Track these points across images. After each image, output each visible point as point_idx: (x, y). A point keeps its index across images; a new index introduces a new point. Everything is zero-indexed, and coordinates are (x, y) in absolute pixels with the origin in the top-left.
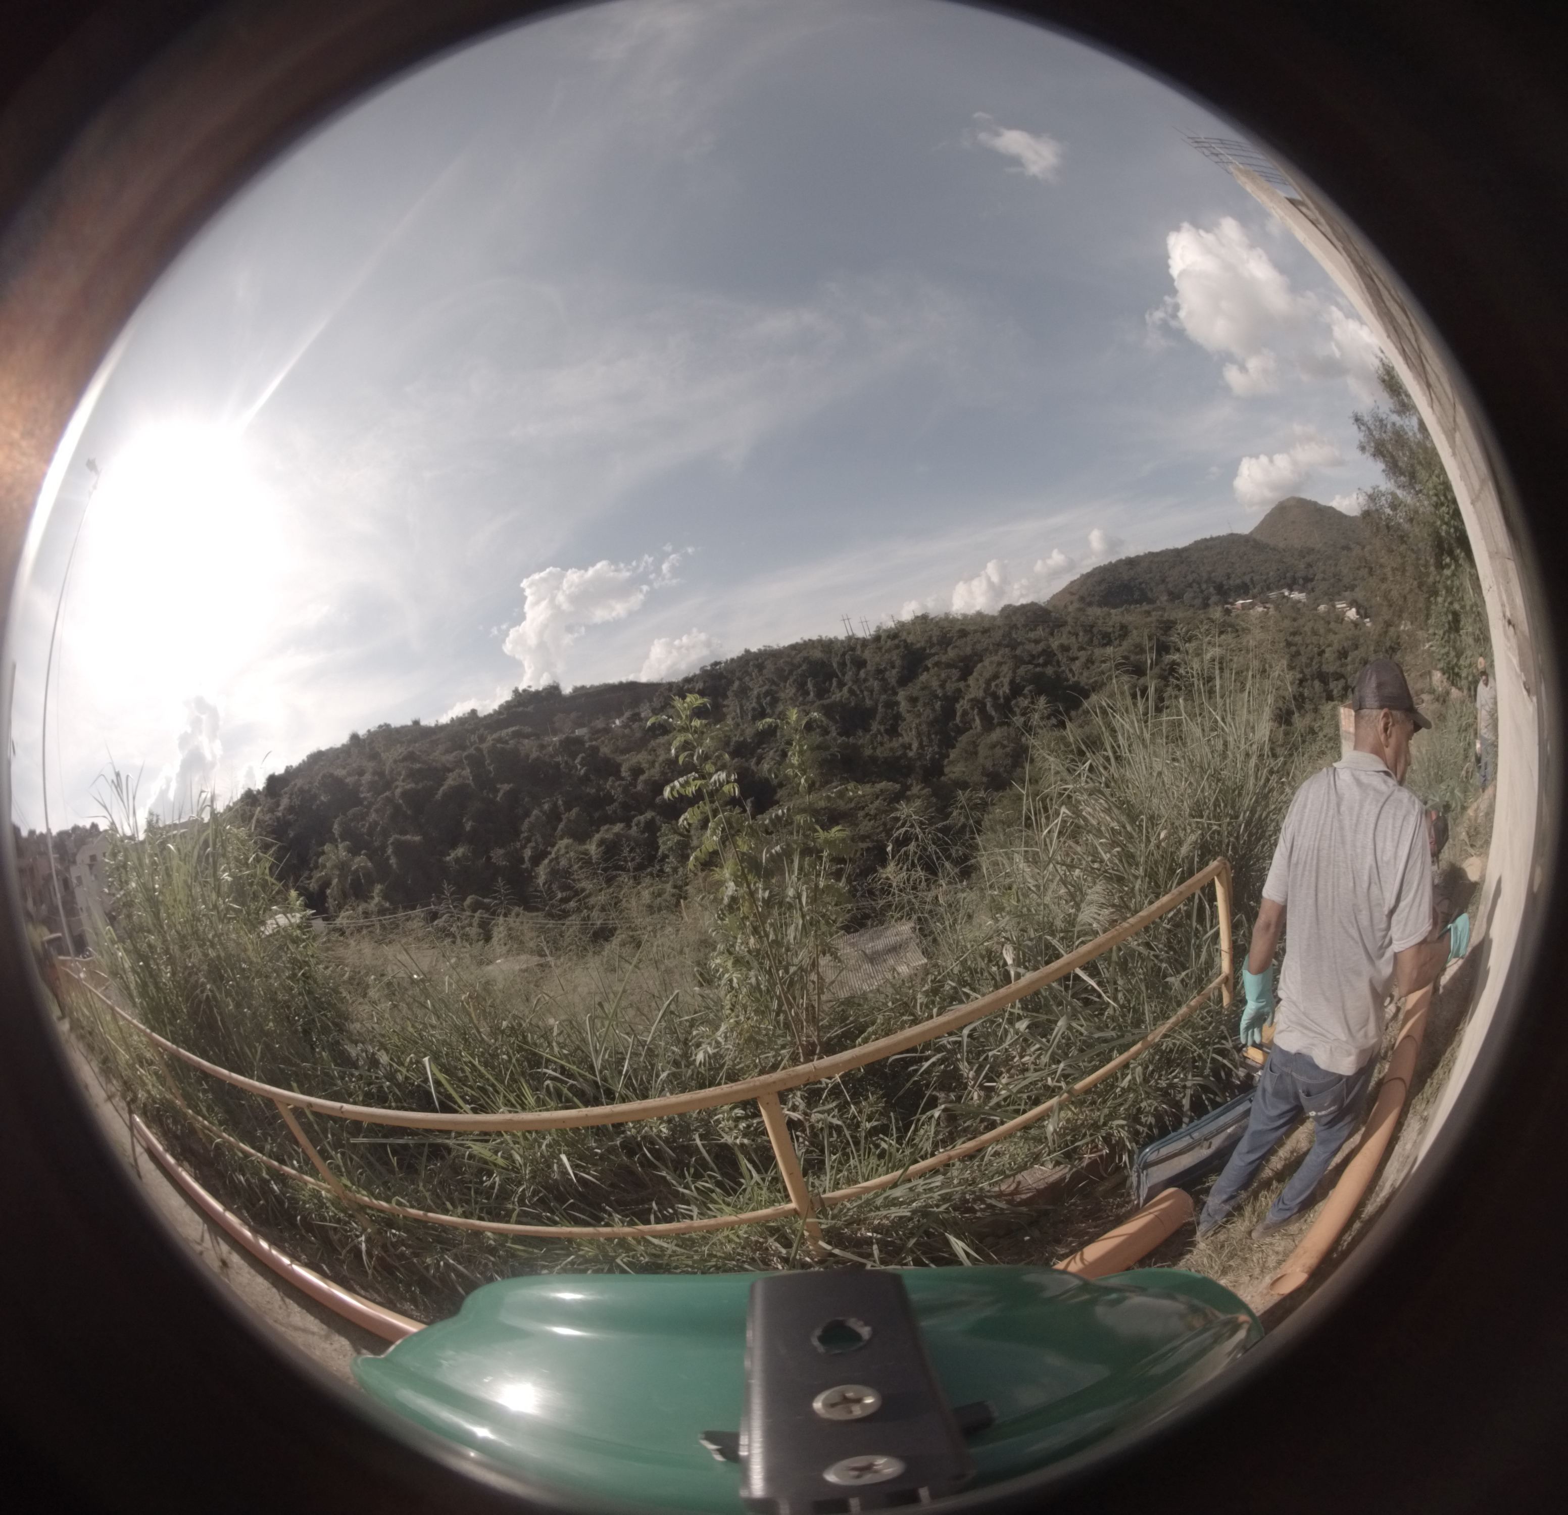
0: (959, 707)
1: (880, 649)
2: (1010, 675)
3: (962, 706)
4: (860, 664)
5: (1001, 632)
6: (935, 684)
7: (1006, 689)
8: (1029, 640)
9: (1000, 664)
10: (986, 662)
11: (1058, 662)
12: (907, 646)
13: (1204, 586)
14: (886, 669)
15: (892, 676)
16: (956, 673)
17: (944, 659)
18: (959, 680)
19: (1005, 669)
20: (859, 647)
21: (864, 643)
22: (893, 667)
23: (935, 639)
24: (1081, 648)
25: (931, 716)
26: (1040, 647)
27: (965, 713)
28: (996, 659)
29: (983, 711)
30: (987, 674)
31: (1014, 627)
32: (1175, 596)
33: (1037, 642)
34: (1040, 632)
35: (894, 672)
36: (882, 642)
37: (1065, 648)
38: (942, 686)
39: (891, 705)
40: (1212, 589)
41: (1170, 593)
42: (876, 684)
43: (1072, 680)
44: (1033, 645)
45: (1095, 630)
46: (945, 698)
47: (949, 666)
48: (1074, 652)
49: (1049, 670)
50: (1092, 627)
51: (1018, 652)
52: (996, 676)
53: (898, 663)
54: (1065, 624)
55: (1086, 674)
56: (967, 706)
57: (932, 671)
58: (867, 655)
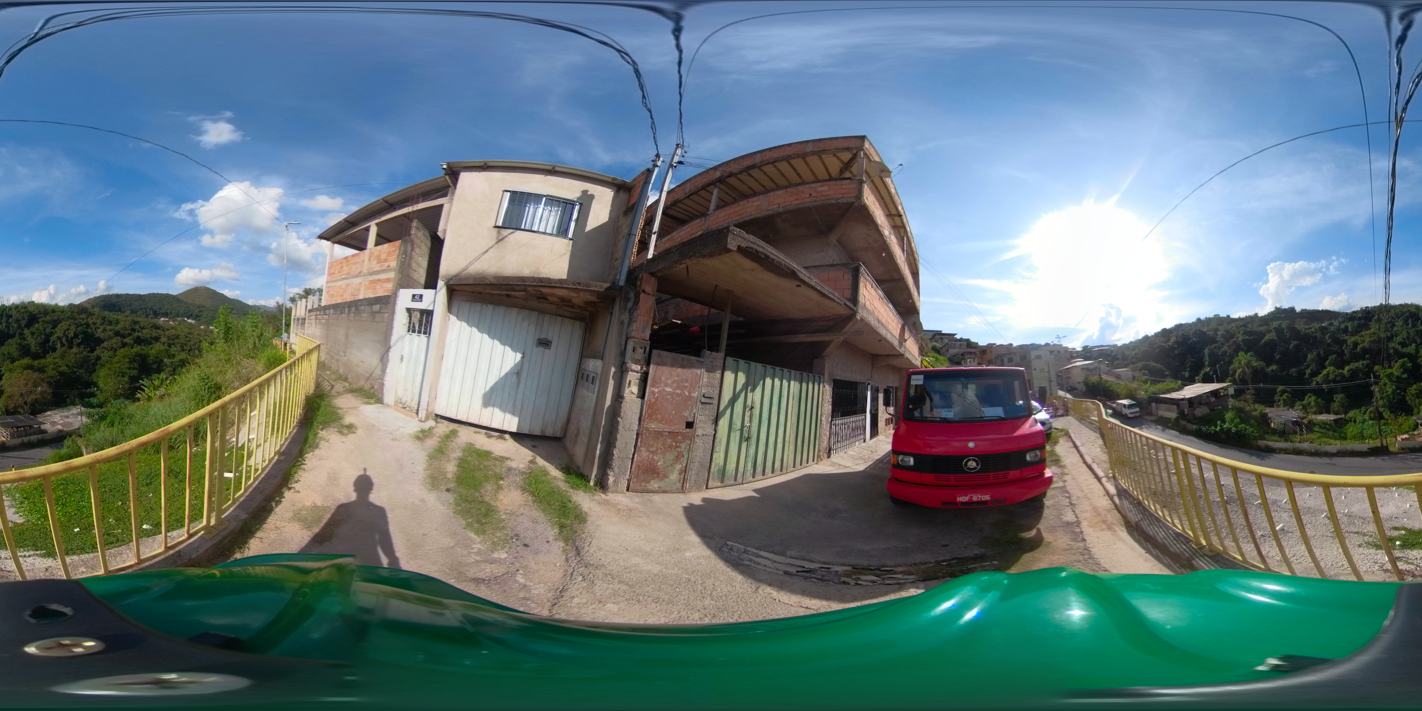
0: (52, 339)
1: (19, 311)
2: (74, 330)
3: (53, 338)
4: (11, 316)
5: (70, 313)
6: (42, 328)
7: (72, 335)
8: (80, 318)
9: (70, 325)
10: (64, 324)
11: (91, 328)
12: (30, 313)
13: (148, 311)
14: (20, 320)
15: (23, 323)
16: (51, 326)
17: (46, 319)
18: (51, 329)
19: (72, 327)
20: (7, 310)
21: (10, 308)
22: (24, 319)
23: (42, 311)
24: (101, 325)
25: (41, 341)
26: (85, 321)
27: (54, 341)
28: (68, 323)
29: (61, 342)
30: (65, 328)
31: (73, 312)
32: (133, 312)
33: (83, 319)
34: (83, 316)
35: (24, 321)
36: (19, 309)
37: (94, 324)
38: (44, 330)
39: (21, 334)
40: (151, 312)
41: (132, 310)
42: (15, 325)
43: (97, 335)
44: (81, 321)
45: (106, 319)
46: (45, 334)
47: (47, 322)
48: (98, 325)
49: (89, 330)
50: (105, 317)
51: (76, 322)
52: (68, 329)
53: (26, 318)
54: (94, 315)
55: (102, 335)
56: (55, 339)
57: (41, 323)
58: (13, 313)
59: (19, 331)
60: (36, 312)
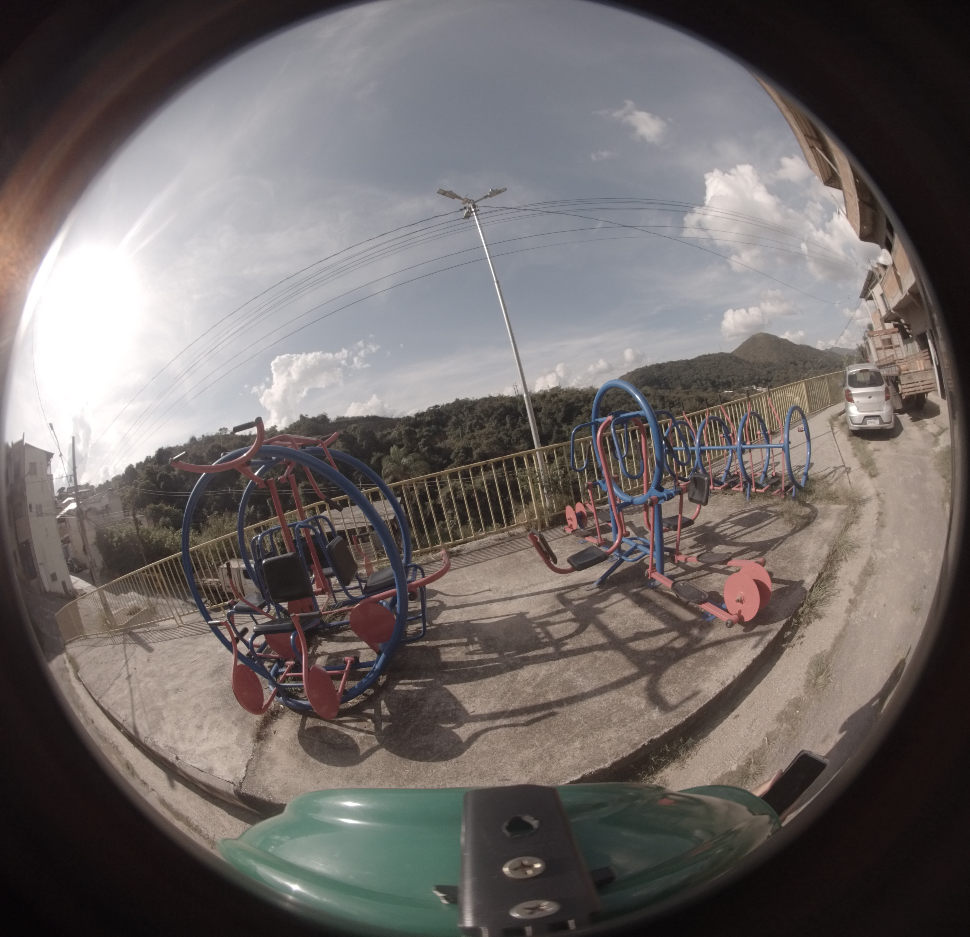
40: (709, 384)
41: (683, 385)
59: (556, 428)
60: (573, 400)
